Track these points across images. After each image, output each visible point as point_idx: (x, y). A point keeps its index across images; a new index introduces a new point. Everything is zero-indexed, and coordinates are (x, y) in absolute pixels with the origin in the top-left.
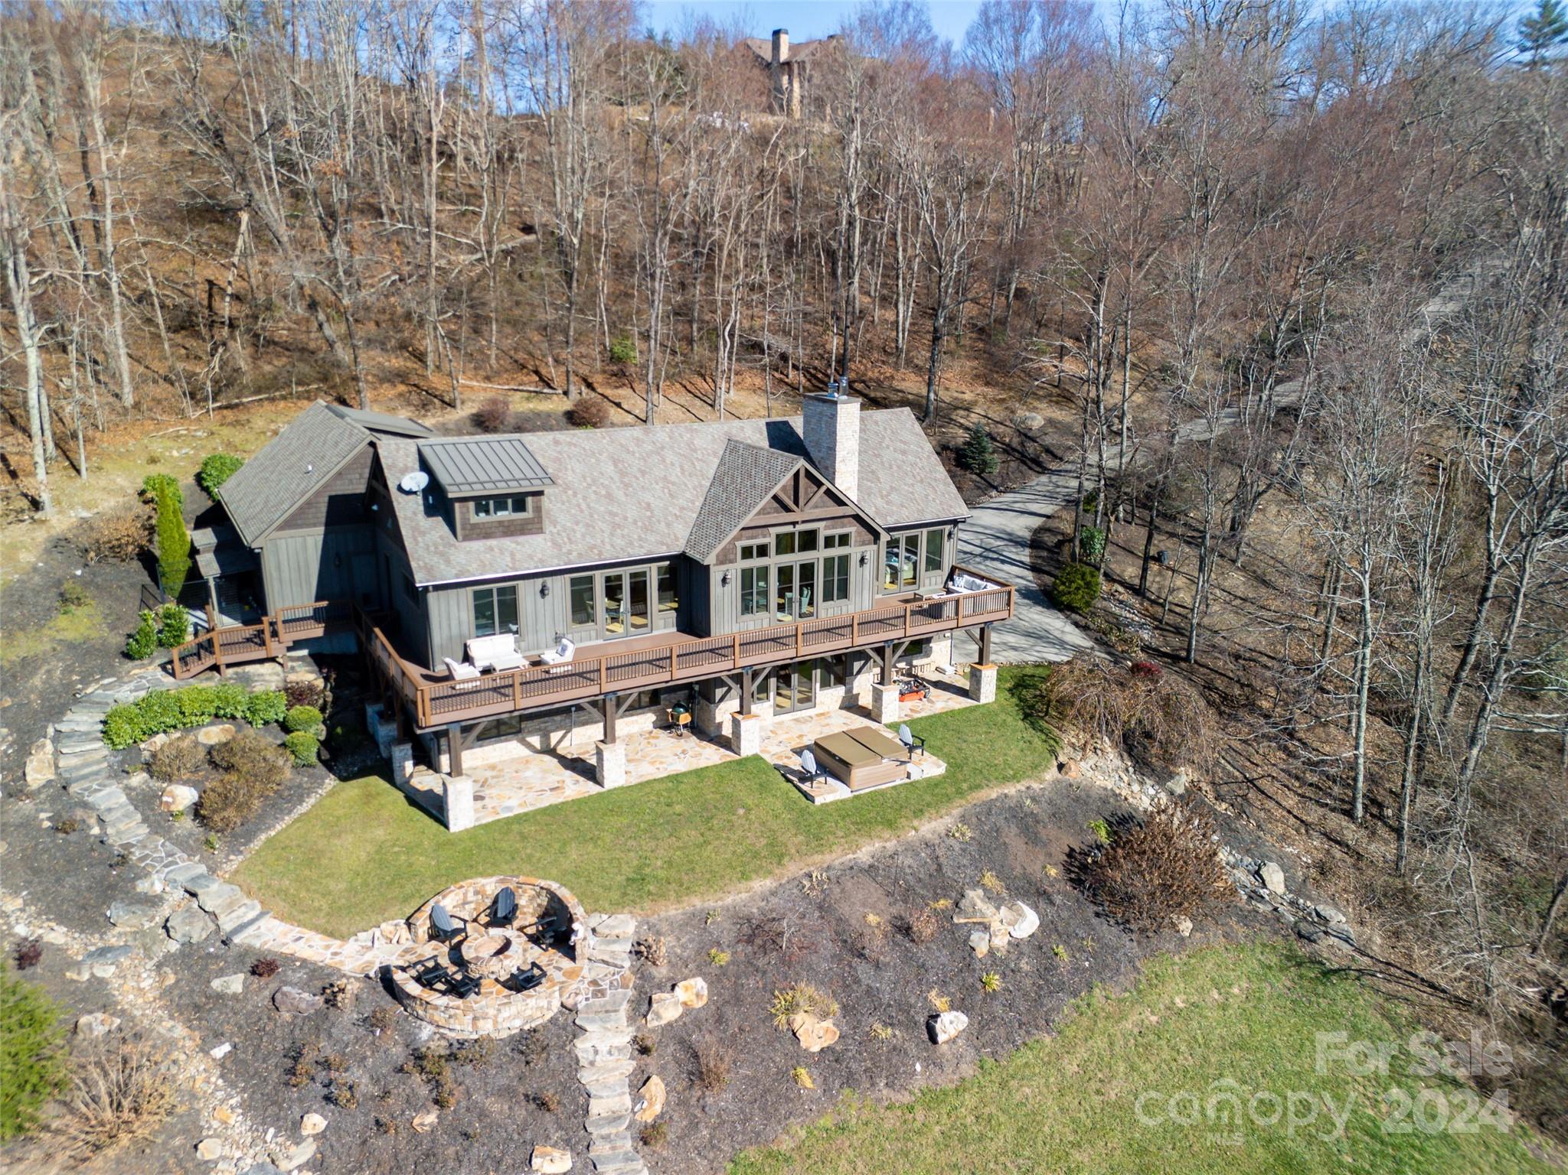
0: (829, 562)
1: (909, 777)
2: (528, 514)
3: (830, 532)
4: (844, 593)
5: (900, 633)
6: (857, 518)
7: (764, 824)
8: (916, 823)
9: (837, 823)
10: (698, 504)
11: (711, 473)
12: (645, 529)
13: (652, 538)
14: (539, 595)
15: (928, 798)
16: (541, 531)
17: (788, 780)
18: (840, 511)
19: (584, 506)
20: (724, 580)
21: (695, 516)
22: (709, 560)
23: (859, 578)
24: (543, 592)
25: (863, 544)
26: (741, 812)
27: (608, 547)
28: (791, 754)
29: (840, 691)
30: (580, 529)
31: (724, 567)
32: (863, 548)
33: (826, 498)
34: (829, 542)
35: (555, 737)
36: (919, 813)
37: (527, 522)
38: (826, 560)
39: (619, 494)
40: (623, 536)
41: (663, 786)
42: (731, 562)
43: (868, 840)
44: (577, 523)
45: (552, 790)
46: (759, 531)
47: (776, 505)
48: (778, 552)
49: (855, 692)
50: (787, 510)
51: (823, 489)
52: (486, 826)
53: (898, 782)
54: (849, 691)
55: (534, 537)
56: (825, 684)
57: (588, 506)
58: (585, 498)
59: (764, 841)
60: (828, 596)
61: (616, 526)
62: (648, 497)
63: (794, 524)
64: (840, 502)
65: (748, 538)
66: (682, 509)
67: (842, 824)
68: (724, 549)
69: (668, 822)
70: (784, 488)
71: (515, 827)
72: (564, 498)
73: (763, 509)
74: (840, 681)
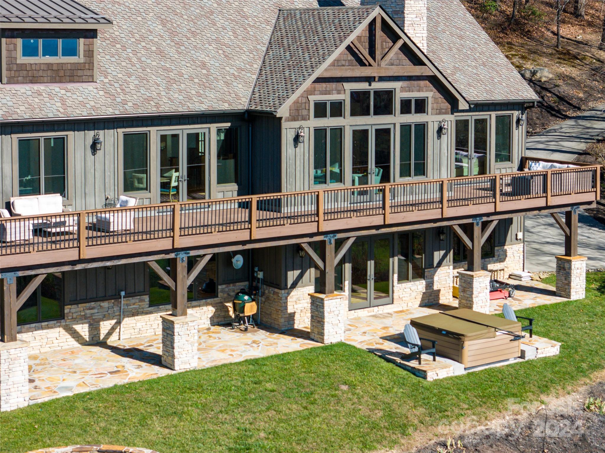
0: (405, 128)
1: (522, 356)
2: (80, 59)
3: (407, 95)
4: (421, 170)
5: (488, 208)
6: (434, 81)
7: (374, 397)
8: (543, 397)
9: (457, 396)
10: (257, 66)
11: (266, 39)
12: (202, 85)
13: (212, 95)
14: (89, 151)
15: (549, 375)
16: (91, 79)
17: (389, 361)
18: (418, 70)
19: (134, 60)
20: (297, 139)
21: (255, 77)
22: (283, 112)
23: (437, 151)
24: (94, 147)
25: (440, 112)
26: (345, 388)
27: (165, 100)
28: (381, 341)
29: (420, 286)
30: (133, 81)
31: (296, 124)
32: (440, 118)
33: (402, 56)
34: (406, 106)
35: (105, 326)
36: (544, 389)
37: (77, 67)
38: (403, 126)
39: (172, 52)
40: (180, 91)
41: (244, 368)
42: (304, 119)
43: (497, 413)
44: (130, 75)
45: (111, 373)
46: (334, 85)
47: (350, 57)
48: (353, 113)
49: (435, 288)
50: (362, 64)
51: (400, 43)
52: (43, 406)
53: (512, 361)
54: (430, 285)
55: (85, 85)
56: (403, 277)
57: (139, 59)
58: (135, 52)
59: (380, 414)
60: (405, 172)
61: (170, 82)
62: (202, 57)
63: (369, 80)
64: (417, 61)
65: (322, 93)
66: (240, 69)
67: (463, 396)
68: (296, 102)
69: (261, 398)
70: (359, 38)
71: (79, 405)
72: (113, 51)
73: (337, 60)
74: (419, 274)
